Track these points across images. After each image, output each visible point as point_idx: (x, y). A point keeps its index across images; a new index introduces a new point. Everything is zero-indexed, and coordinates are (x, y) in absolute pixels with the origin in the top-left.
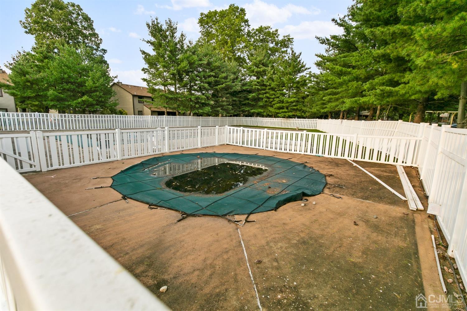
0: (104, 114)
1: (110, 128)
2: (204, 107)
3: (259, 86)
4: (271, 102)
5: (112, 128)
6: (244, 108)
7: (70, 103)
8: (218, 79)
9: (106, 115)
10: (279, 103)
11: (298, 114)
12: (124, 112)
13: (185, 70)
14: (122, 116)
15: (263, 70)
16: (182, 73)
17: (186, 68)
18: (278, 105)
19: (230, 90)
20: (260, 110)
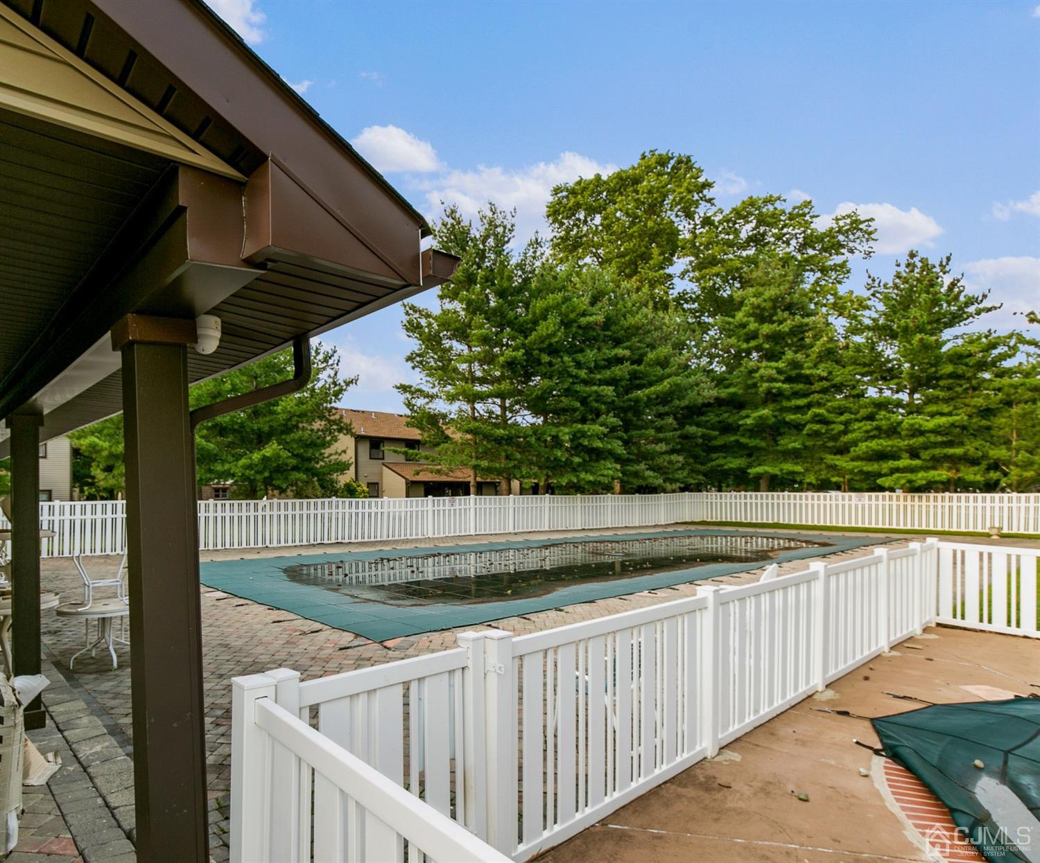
0: (307, 497)
1: (319, 541)
2: (597, 461)
3: (783, 382)
4: (835, 438)
5: (326, 541)
6: (721, 461)
7: (227, 466)
8: (642, 368)
9: (312, 501)
10: (874, 437)
11: (971, 474)
12: (359, 489)
13: (551, 344)
14: (354, 500)
15: (791, 330)
16: (539, 355)
17: (554, 340)
18: (874, 445)
19: (677, 402)
20: (788, 467)
